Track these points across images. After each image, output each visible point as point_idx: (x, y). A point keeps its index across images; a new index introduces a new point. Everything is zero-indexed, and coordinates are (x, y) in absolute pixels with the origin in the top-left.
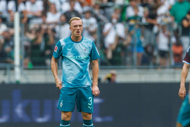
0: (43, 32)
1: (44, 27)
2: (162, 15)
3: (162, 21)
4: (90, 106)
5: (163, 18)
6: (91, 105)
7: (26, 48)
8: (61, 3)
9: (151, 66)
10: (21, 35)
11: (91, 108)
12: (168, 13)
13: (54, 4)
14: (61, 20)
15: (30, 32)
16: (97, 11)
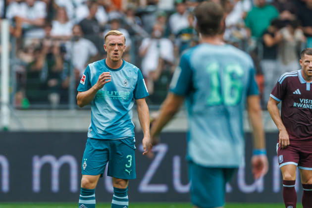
0: (45, 51)
1: (48, 43)
2: (232, 26)
3: (231, 36)
4: (128, 169)
5: (233, 31)
6: (129, 167)
7: (19, 76)
8: (75, 6)
10: (11, 55)
11: (129, 172)
12: (242, 24)
13: (64, 8)
14: (74, 33)
15: (26, 51)
16: (130, 20)
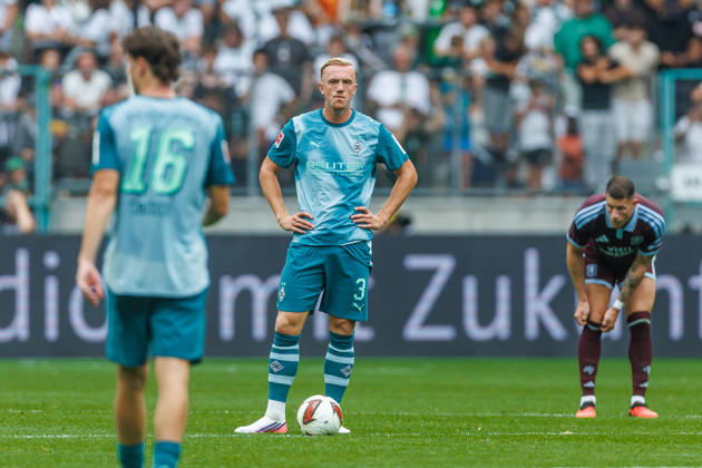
6: (361, 299)
9: (500, 189)
11: (360, 308)
